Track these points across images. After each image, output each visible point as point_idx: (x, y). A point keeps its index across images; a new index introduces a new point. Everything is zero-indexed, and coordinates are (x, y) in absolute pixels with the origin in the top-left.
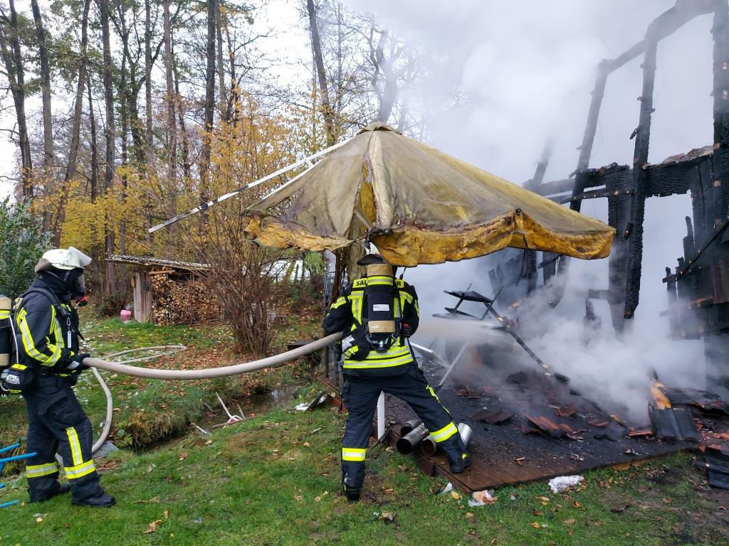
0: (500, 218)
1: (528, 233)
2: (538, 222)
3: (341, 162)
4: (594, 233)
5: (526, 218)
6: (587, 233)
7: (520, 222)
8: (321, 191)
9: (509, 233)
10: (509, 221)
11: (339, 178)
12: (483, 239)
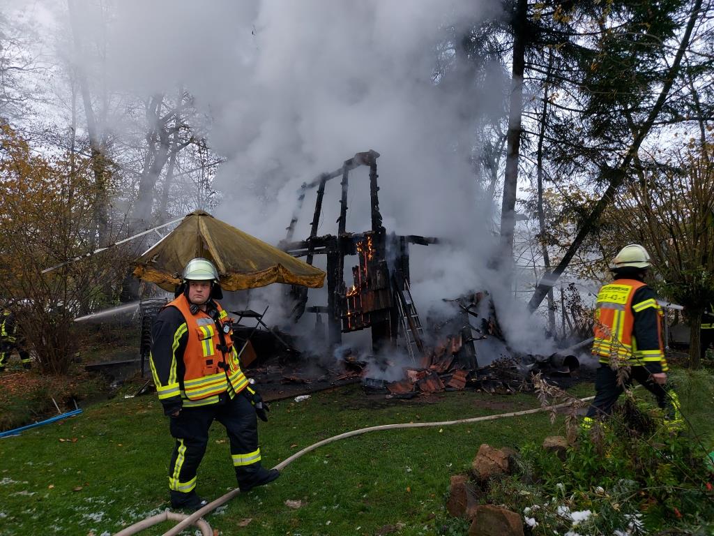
0: (271, 268)
1: (284, 275)
2: (288, 270)
3: (183, 234)
4: (315, 275)
5: (283, 268)
6: (312, 275)
7: (280, 270)
8: (173, 250)
9: (275, 275)
10: (275, 269)
11: (183, 244)
12: (264, 278)
